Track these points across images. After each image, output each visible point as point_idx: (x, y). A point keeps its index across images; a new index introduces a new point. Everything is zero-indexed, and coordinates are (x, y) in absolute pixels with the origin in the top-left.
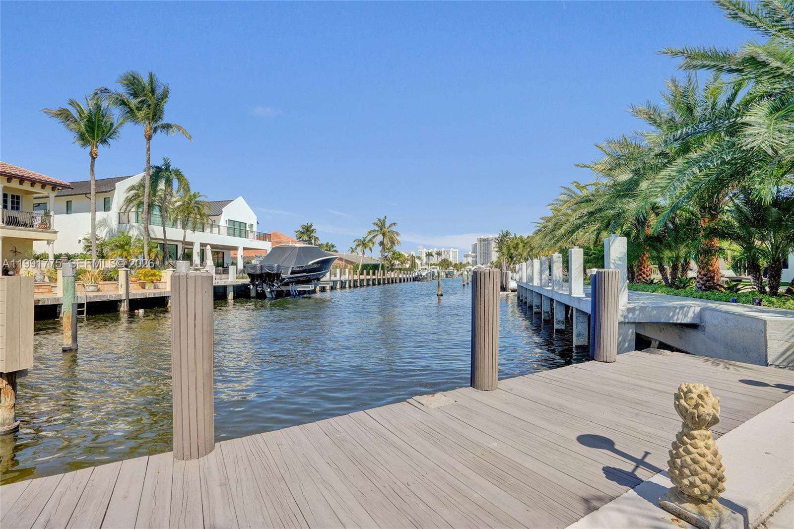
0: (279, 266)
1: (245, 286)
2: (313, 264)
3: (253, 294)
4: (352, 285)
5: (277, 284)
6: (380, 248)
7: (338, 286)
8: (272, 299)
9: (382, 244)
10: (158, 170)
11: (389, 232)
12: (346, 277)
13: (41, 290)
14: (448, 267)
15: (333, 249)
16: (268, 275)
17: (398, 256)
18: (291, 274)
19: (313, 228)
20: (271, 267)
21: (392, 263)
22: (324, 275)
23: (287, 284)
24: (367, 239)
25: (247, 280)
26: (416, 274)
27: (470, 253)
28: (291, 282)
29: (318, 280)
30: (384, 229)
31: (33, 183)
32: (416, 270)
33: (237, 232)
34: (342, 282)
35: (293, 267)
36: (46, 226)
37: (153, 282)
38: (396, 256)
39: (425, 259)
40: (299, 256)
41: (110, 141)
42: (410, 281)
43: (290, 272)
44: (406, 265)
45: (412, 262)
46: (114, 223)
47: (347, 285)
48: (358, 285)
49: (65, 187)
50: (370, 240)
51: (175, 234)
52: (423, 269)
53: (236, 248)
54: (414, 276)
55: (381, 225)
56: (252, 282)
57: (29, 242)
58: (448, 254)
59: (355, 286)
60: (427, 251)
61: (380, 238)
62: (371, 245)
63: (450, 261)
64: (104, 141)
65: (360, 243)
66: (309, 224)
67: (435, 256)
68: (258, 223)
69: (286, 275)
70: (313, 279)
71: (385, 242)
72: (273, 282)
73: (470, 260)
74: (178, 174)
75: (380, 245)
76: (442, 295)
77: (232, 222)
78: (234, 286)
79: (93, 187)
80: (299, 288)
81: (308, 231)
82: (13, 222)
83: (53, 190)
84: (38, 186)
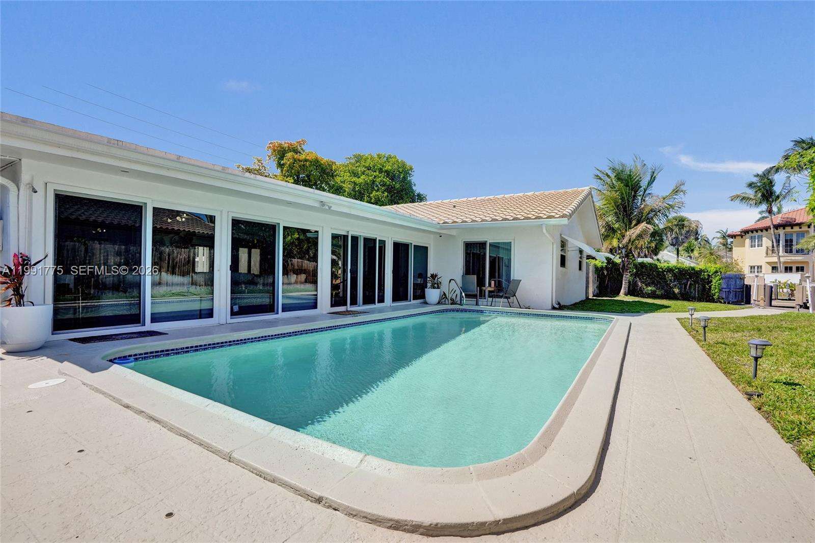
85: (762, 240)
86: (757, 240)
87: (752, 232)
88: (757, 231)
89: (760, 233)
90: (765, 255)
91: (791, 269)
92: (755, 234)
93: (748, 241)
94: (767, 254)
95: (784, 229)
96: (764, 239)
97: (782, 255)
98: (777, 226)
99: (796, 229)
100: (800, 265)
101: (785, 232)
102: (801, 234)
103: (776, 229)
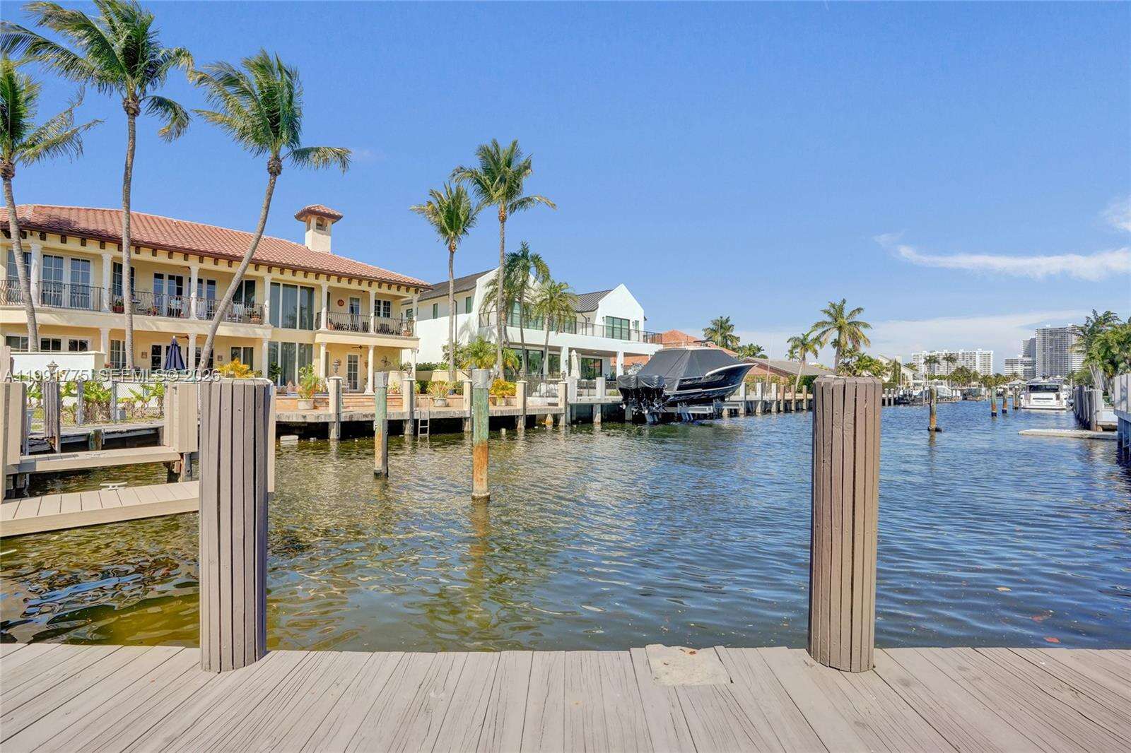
0: (660, 378)
2: (711, 376)
3: (628, 416)
4: (782, 409)
5: (658, 404)
6: (834, 351)
7: (759, 409)
9: (836, 343)
10: (514, 257)
11: (849, 324)
12: (772, 395)
13: (394, 404)
14: (969, 382)
15: (760, 354)
16: (646, 390)
17: (869, 363)
18: (678, 389)
19: (730, 323)
20: (650, 380)
22: (733, 391)
24: (810, 338)
26: (901, 393)
27: (1020, 356)
28: (679, 402)
29: (723, 399)
30: (840, 320)
31: (399, 286)
32: (901, 386)
33: (617, 332)
34: (766, 403)
35: (682, 380)
36: (410, 334)
37: (504, 397)
38: (864, 363)
39: (923, 369)
40: (691, 363)
42: (890, 404)
43: (676, 386)
44: (884, 378)
45: (895, 373)
46: (475, 327)
47: (774, 408)
48: (793, 408)
49: (427, 288)
50: (817, 340)
51: (536, 337)
52: (916, 385)
53: (614, 354)
54: (895, 396)
55: (836, 312)
56: (625, 399)
57: (396, 351)
58: (971, 359)
59: (787, 410)
60: (928, 354)
61: (834, 334)
62: (817, 347)
63: (975, 372)
64: (462, 231)
65: (797, 343)
66: (724, 319)
67: (944, 363)
68: (645, 319)
69: (671, 391)
70: (715, 398)
71: (843, 342)
72: (652, 401)
73: (1020, 369)
74: (536, 259)
75: (834, 346)
77: (611, 319)
79: (452, 287)
80: (692, 410)
81: (722, 328)
82: (383, 330)
83: (416, 292)
84: (403, 289)
91: (57, 344)
95: (43, 238)
97: (37, 306)
98: (26, 228)
99: (73, 245)
100: (78, 338)
101: (44, 248)
102: (82, 262)
103: (23, 234)
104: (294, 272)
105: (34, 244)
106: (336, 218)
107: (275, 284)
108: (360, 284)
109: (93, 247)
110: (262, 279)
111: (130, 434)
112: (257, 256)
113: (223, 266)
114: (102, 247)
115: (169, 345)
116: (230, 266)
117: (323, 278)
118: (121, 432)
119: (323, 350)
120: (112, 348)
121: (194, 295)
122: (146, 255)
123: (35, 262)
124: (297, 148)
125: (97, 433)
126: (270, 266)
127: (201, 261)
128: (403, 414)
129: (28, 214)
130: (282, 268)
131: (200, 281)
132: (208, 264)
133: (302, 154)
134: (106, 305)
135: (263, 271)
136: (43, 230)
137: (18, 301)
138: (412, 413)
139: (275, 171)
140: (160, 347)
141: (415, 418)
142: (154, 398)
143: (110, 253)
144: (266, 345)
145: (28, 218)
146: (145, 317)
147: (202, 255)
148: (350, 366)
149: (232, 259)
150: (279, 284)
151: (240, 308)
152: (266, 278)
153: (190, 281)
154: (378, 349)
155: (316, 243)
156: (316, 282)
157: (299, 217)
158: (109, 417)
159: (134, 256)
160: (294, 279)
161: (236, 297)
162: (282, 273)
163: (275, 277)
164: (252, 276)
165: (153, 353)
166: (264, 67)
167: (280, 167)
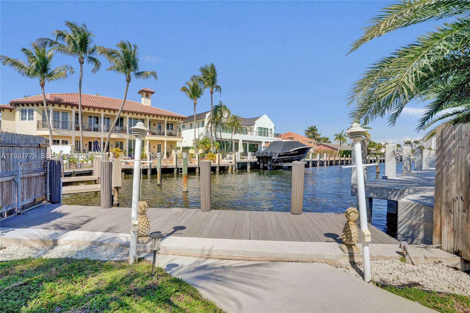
0: (271, 153)
1: (255, 163)
2: (293, 151)
3: (261, 167)
4: (329, 164)
8: (271, 170)
10: (217, 107)
12: (324, 158)
15: (328, 141)
16: (266, 157)
17: (374, 145)
18: (278, 156)
19: (316, 128)
20: (267, 153)
21: (369, 149)
23: (277, 162)
25: (257, 160)
28: (280, 161)
29: (299, 160)
31: (175, 118)
33: (263, 134)
34: (321, 161)
35: (279, 153)
36: (180, 135)
38: (372, 145)
40: (284, 147)
41: (201, 96)
46: (205, 133)
47: (325, 164)
48: (334, 164)
49: (186, 118)
53: (261, 142)
56: (259, 160)
57: (175, 142)
64: (199, 97)
65: (338, 137)
66: (313, 126)
68: (275, 128)
69: (275, 158)
74: (225, 107)
76: (379, 173)
77: (260, 128)
78: (251, 163)
79: (195, 117)
81: (312, 130)
82: (170, 135)
83: (182, 120)
84: (177, 119)
85: (33, 114)
86: (27, 113)
87: (23, 105)
88: (28, 105)
89: (31, 107)
90: (36, 128)
91: (58, 142)
92: (26, 107)
93: (18, 114)
94: (38, 127)
95: (53, 106)
96: (35, 113)
97: (52, 129)
98: (49, 103)
99: (63, 107)
100: (65, 139)
101: (54, 109)
102: (65, 113)
103: (47, 105)
104: (137, 114)
105: (51, 108)
106: (153, 93)
107: (130, 119)
108: (161, 118)
109: (69, 108)
110: (126, 117)
111: (83, 172)
112: (124, 109)
113: (112, 113)
114: (72, 108)
115: (95, 141)
116: (114, 113)
117: (147, 116)
118: (81, 172)
119: (148, 142)
120: (76, 143)
121: (102, 123)
122: (86, 110)
123: (51, 114)
124: (137, 72)
125: (74, 172)
126: (128, 112)
127: (105, 111)
128: (173, 166)
129: (48, 97)
130: (133, 113)
131: (104, 118)
132: (107, 112)
133: (138, 74)
134: (73, 128)
135: (126, 114)
136: (53, 103)
137: (46, 127)
138: (177, 165)
139: (129, 81)
140: (91, 142)
141: (178, 167)
142: (90, 161)
143: (74, 110)
144: (127, 141)
145: (48, 99)
146: (87, 132)
147: (105, 109)
148: (158, 148)
149: (115, 111)
150: (132, 119)
151: (118, 128)
152: (127, 116)
153: (101, 118)
154: (168, 142)
155: (145, 102)
156: (145, 117)
157: (139, 93)
158: (76, 167)
159: (83, 111)
160: (137, 116)
161: (117, 124)
162: (133, 115)
163: (130, 116)
164: (122, 116)
165: (89, 144)
166: (124, 46)
167: (130, 80)
